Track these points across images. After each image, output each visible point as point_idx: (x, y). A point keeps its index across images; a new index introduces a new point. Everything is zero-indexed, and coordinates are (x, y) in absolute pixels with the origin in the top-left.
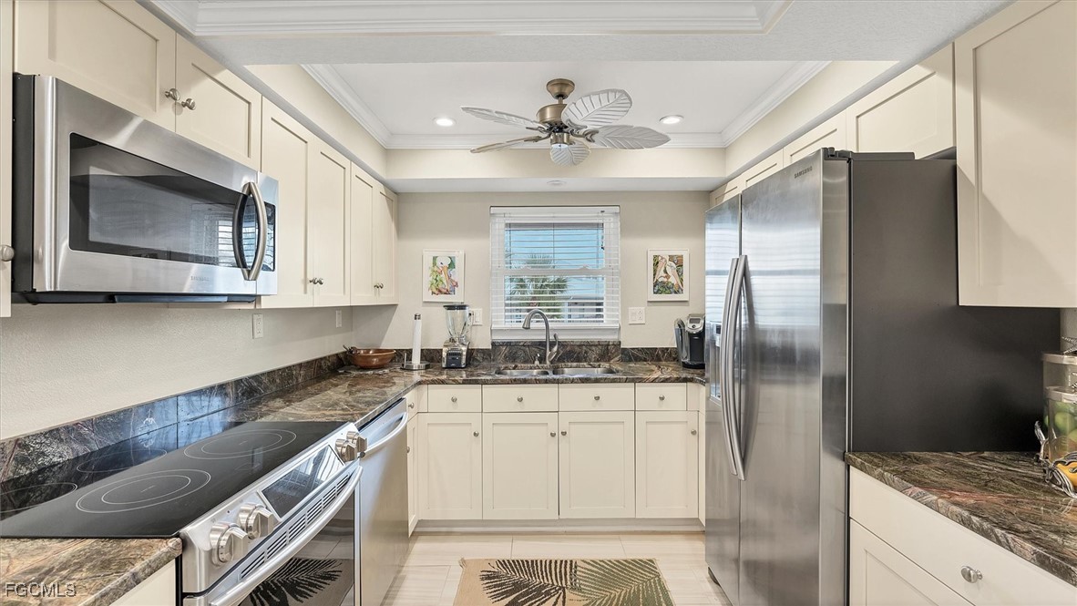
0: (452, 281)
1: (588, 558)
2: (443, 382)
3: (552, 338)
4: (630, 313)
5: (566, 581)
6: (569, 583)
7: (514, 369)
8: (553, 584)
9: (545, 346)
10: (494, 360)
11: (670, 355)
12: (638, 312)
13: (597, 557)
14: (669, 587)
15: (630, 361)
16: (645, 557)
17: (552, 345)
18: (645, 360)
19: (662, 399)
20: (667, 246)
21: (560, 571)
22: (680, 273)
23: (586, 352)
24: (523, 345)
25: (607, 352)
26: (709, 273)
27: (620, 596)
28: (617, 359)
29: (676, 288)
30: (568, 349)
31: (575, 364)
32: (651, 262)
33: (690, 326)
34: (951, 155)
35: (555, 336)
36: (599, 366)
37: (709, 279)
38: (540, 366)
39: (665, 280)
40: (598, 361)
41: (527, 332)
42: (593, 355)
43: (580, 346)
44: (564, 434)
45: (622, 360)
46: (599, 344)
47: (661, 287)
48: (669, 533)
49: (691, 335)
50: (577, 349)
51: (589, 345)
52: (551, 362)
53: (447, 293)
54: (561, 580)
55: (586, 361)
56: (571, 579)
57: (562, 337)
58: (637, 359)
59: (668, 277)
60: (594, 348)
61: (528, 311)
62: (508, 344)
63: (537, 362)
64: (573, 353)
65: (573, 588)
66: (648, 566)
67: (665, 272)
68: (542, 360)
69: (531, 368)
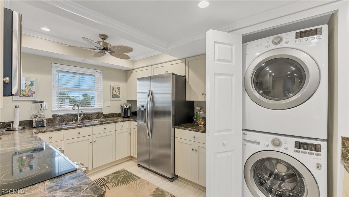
0: (32, 91)
1: (106, 175)
2: (45, 132)
3: (80, 112)
4: (105, 104)
5: (104, 182)
6: (105, 182)
7: (65, 124)
8: (101, 185)
9: (78, 115)
10: (54, 123)
11: (117, 115)
12: (108, 103)
13: (109, 174)
14: (131, 172)
15: (106, 118)
16: (121, 169)
17: (80, 115)
18: (110, 117)
19: (122, 126)
20: (116, 84)
21: (100, 181)
22: (119, 92)
23: (92, 116)
24: (68, 116)
25: (99, 115)
26: (138, 93)
27: (121, 178)
28: (102, 117)
29: (118, 96)
30: (85, 116)
31: (88, 120)
32: (112, 89)
33: (125, 106)
34: (185, 76)
35: (82, 112)
36: (97, 120)
37: (138, 94)
38: (76, 122)
39: (116, 94)
40: (96, 119)
41: (74, 110)
42: (94, 117)
43: (90, 114)
44: (95, 141)
45: (103, 118)
46: (96, 113)
47: (114, 96)
48: (123, 162)
49: (125, 109)
50: (89, 116)
51: (93, 114)
52: (80, 121)
53: (29, 96)
54: (102, 183)
55: (91, 119)
56: (105, 181)
57: (84, 112)
58: (108, 117)
59: (116, 93)
60: (94, 115)
61: (74, 103)
62: (61, 116)
63: (74, 121)
64: (87, 117)
65: (107, 183)
66: (123, 170)
67: (116, 91)
68: (76, 120)
69: (73, 123)
